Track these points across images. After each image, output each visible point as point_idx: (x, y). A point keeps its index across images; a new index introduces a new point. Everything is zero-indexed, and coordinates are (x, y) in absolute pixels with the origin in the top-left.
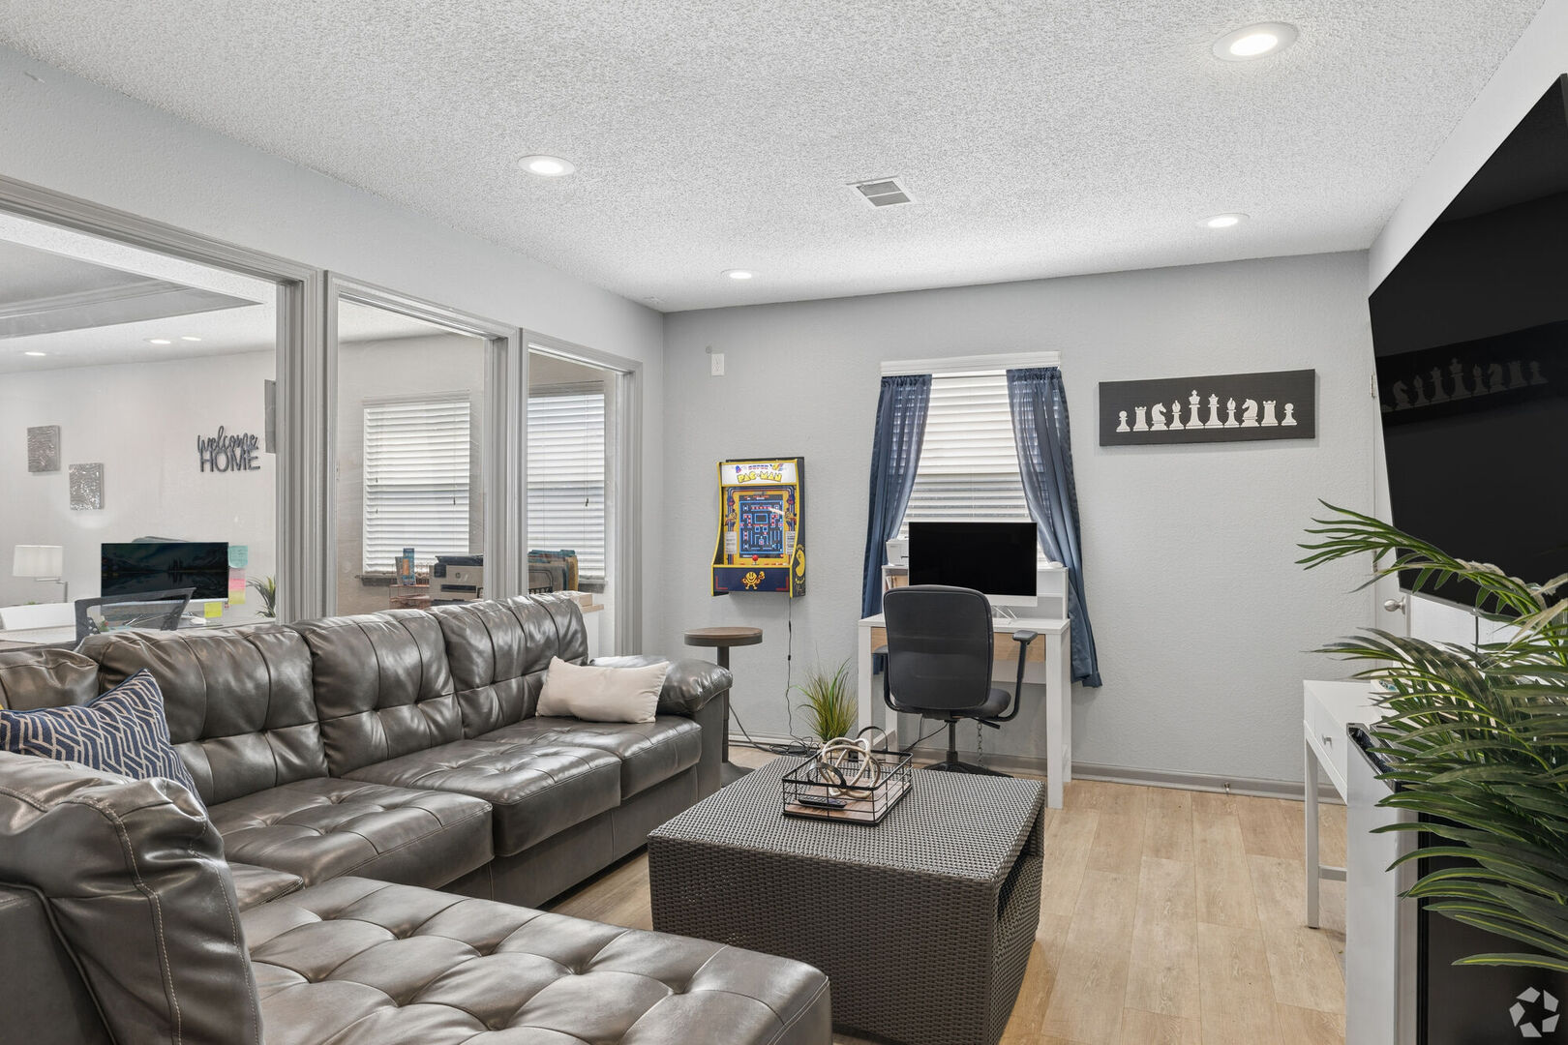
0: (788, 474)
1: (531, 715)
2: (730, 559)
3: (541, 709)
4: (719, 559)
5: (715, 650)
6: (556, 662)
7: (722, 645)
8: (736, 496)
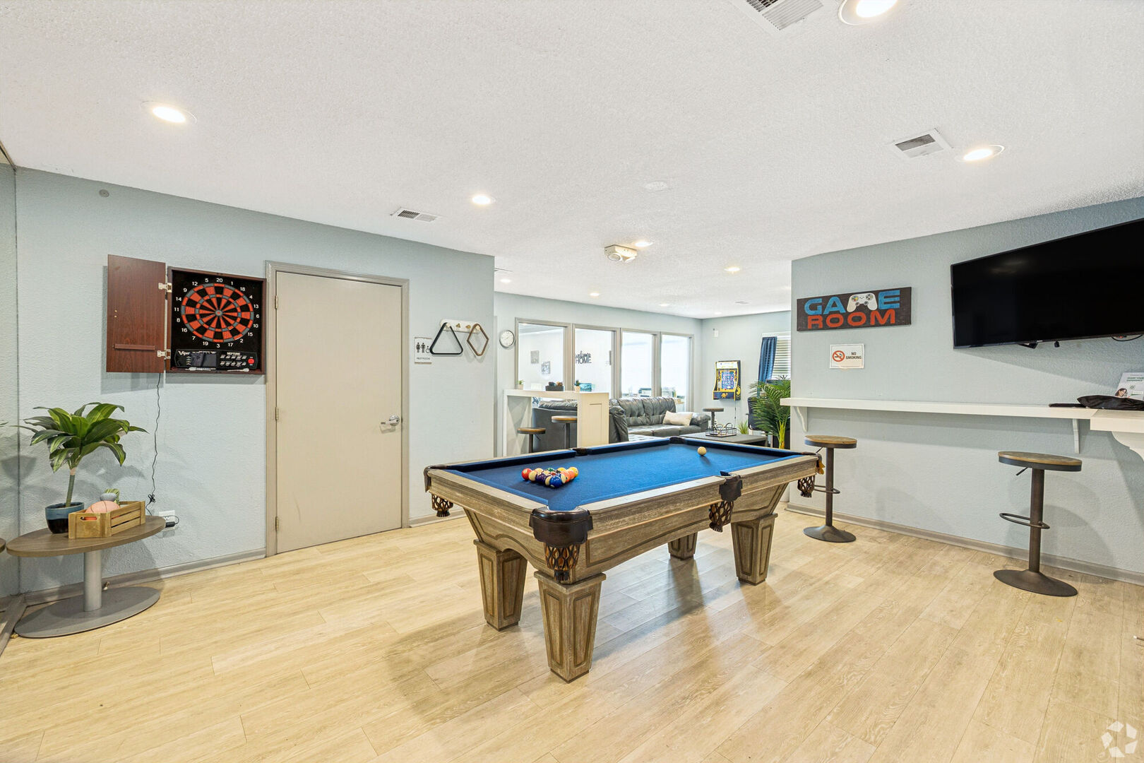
0: (735, 365)
1: (662, 423)
2: (719, 389)
3: (664, 422)
4: (716, 389)
5: (710, 413)
6: (668, 412)
7: (713, 411)
8: (721, 372)
